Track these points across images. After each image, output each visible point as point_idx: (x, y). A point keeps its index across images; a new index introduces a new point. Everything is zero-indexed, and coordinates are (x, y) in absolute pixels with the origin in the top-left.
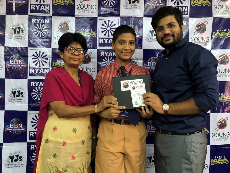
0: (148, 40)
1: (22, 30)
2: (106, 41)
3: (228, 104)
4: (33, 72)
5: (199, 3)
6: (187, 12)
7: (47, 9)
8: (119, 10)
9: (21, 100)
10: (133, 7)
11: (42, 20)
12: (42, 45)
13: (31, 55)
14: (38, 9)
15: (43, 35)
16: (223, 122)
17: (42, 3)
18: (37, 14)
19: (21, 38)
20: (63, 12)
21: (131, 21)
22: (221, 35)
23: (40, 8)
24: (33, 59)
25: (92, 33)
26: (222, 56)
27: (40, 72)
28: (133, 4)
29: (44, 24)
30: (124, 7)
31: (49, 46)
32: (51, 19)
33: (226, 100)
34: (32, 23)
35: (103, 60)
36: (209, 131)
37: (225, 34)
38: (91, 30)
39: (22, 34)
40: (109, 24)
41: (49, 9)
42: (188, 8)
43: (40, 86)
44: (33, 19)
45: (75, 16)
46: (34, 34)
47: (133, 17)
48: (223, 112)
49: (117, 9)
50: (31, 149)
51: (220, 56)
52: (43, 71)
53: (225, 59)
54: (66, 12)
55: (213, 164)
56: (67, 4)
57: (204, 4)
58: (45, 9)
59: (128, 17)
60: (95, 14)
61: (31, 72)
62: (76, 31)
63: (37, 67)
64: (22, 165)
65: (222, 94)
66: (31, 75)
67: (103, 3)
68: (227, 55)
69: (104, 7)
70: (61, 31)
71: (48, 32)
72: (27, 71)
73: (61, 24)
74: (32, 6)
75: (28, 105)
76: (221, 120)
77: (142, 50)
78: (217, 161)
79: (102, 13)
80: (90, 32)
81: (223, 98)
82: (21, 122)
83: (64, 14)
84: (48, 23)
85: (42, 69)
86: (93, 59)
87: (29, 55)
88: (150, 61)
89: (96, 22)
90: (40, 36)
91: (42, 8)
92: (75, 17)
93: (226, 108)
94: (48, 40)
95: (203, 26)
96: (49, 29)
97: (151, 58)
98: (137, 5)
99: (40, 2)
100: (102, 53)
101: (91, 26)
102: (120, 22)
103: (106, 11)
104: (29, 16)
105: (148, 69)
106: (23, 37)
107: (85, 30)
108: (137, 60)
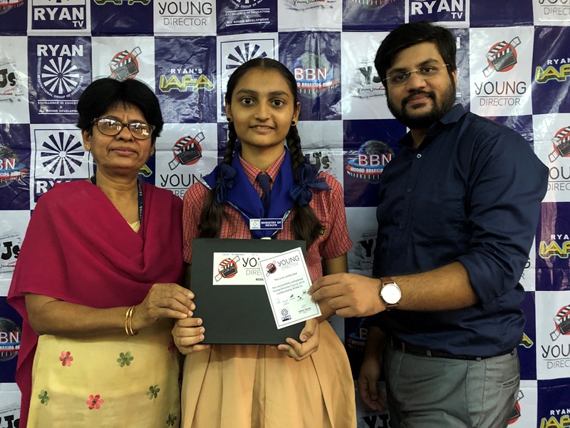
1: (11, 76)
4: (45, 191)
7: (78, 19)
8: (273, 15)
10: (313, 4)
11: (65, 47)
12: (67, 116)
14: (52, 18)
15: (69, 89)
17: (65, 2)
18: (51, 33)
19: (10, 99)
20: (119, 24)
21: (307, 43)
22: (560, 74)
23: (58, 14)
24: (43, 154)
25: (203, 81)
26: (563, 132)
29: (70, 58)
32: (88, 44)
34: (36, 56)
36: (534, 339)
38: (200, 71)
39: (13, 89)
40: (247, 55)
42: (464, 2)
44: (39, 47)
45: (153, 33)
47: (314, 32)
49: (267, 11)
54: (130, 23)
56: (131, 2)
58: (72, 17)
60: (209, 29)
61: (38, 191)
69: (232, 7)
71: (81, 81)
73: (117, 58)
74: (36, 10)
78: (556, 423)
79: (228, 24)
81: (568, 248)
82: (17, 328)
83: (124, 28)
86: (207, 150)
87: (33, 145)
88: (364, 152)
89: (212, 49)
91: (65, 14)
92: (156, 38)
96: (88, 72)
97: (367, 143)
101: (200, 61)
102: (277, 46)
103: (239, 18)
104: (29, 37)
105: (359, 174)
106: (14, 96)
107: (184, 72)
108: (328, 148)
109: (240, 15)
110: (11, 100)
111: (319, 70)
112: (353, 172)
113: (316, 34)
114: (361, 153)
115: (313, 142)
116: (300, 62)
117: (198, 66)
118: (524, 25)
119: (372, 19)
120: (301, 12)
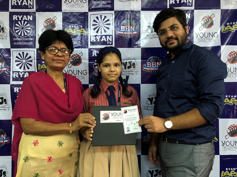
1: (3, 28)
2: (98, 39)
6: (192, 3)
7: (30, 4)
9: (5, 107)
11: (25, 16)
14: (20, 4)
15: (26, 34)
16: (234, 129)
22: (233, 29)
23: (22, 2)
24: (16, 61)
26: (232, 53)
29: (27, 21)
31: (33, 46)
32: (34, 15)
34: (13, 20)
36: (218, 139)
39: (3, 34)
41: (32, 4)
44: (14, 16)
45: (62, 11)
46: (16, 32)
49: (110, 2)
51: (230, 54)
52: (28, 75)
58: (28, 4)
59: (124, 12)
60: (85, 9)
61: (14, 77)
63: (22, 70)
71: (31, 30)
72: (9, 75)
74: (13, 1)
78: (228, 174)
79: (93, 7)
80: (80, 29)
83: (50, 9)
85: (27, 73)
86: (84, 60)
87: (12, 57)
88: (150, 61)
89: (86, 18)
90: (23, 35)
91: (25, 3)
94: (32, 39)
95: (210, 19)
97: (151, 57)
101: (81, 22)
102: (114, 17)
103: (98, 5)
104: (10, 12)
105: (148, 70)
106: (4, 37)
107: (74, 27)
108: (135, 60)
109: (98, 4)
110: (3, 39)
111: (131, 27)
112: (145, 70)
113: (130, 12)
114: (149, 62)
115: (129, 57)
116: (123, 23)
117: (80, 24)
118: (217, 9)
119: (153, 6)
120: (124, 2)
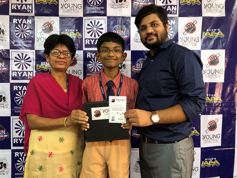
0: (136, 41)
1: (3, 31)
2: (92, 42)
3: (218, 105)
4: (16, 76)
5: (189, 2)
6: (176, 11)
7: (29, 9)
8: (105, 10)
9: (4, 105)
10: (120, 6)
11: (24, 20)
12: (25, 47)
13: (13, 57)
14: (19, 9)
15: (26, 37)
16: (213, 124)
17: (24, 2)
18: (19, 14)
19: (2, 40)
20: (46, 11)
21: (118, 21)
22: (211, 35)
23: (21, 7)
24: (15, 61)
25: (78, 34)
26: (212, 57)
27: (23, 76)
28: (120, 3)
29: (26, 24)
30: (110, 6)
31: (32, 48)
32: (33, 19)
33: (216, 102)
34: (13, 23)
35: (90, 62)
36: (200, 133)
37: (215, 33)
38: (77, 30)
39: (3, 36)
40: (95, 25)
41: (31, 9)
42: (177, 7)
43: (23, 90)
44: (14, 20)
45: (59, 15)
46: (16, 35)
47: (120, 17)
48: (213, 114)
49: (103, 8)
50: (16, 156)
51: (210, 57)
52: (26, 74)
53: (214, 59)
54: (50, 11)
55: (204, 166)
56: (50, 3)
57: (194, 3)
58: (27, 9)
59: (115, 17)
60: (80, 14)
61: (13, 76)
62: (61, 32)
63: (20, 69)
64: (7, 173)
65: (212, 95)
66: (13, 78)
67: (89, 2)
68: (217, 56)
69: (89, 6)
70: (45, 32)
71: (31, 33)
72: (9, 75)
73: (45, 25)
74: (13, 5)
75: (11, 110)
76: (211, 122)
77: (130, 51)
78: (207, 163)
79: (88, 12)
80: (75, 32)
81: (213, 99)
82: (4, 129)
83: (47, 13)
84: (30, 23)
85: (25, 73)
86: (79, 61)
87: (11, 57)
88: (138, 63)
89: (81, 22)
90: (23, 37)
91: (24, 7)
92: (60, 17)
93: (217, 110)
94: (31, 42)
95: (192, 26)
96: (33, 30)
97: (140, 59)
98: (124, 4)
99: (22, 2)
100: (89, 55)
102: (106, 22)
104: (10, 16)
105: (137, 71)
107: (70, 31)
108: (125, 61)
109: (92, 9)
112: (134, 70)
116: (115, 28)
117: (76, 28)
120: (116, 9)
